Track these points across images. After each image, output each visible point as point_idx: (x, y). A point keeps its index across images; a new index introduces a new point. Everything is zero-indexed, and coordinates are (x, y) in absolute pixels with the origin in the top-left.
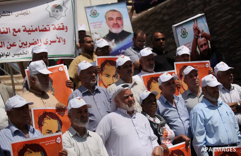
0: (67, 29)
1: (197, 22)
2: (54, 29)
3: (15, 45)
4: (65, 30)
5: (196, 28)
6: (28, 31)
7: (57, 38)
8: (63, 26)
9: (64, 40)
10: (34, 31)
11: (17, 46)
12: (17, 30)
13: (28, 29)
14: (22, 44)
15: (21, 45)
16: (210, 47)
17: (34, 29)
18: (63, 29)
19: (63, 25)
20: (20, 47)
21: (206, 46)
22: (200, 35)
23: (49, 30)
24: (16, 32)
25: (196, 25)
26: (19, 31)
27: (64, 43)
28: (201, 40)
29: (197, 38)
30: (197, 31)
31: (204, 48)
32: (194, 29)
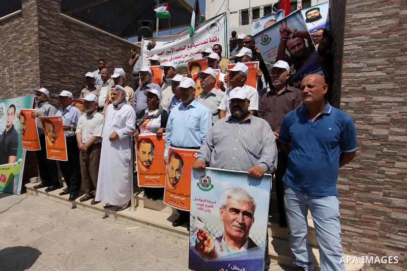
1: (286, 22)
5: (285, 30)
16: (307, 46)
25: (285, 26)
28: (293, 41)
29: (287, 41)
30: (286, 33)
31: (297, 49)
32: (280, 31)
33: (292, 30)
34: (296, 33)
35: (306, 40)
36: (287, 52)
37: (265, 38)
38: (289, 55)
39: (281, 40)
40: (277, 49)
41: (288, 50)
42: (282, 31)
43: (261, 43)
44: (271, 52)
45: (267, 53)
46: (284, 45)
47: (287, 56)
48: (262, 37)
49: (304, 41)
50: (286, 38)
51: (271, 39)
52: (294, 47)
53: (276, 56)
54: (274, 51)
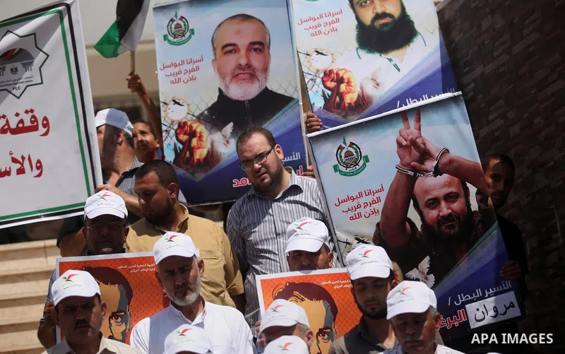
0: (46, 125)
1: (418, 120)
2: (4, 132)
4: (42, 130)
5: (413, 143)
8: (34, 119)
9: (39, 161)
18: (34, 128)
19: (33, 117)
21: (454, 202)
25: (416, 132)
27: (38, 172)
28: (433, 184)
29: (415, 178)
30: (415, 153)
31: (445, 209)
32: (399, 144)
33: (434, 146)
34: (445, 160)
35: (473, 190)
36: (413, 214)
37: (349, 154)
38: (418, 224)
39: (400, 172)
40: (383, 196)
41: (416, 206)
42: (404, 143)
43: (336, 168)
44: (361, 201)
45: (350, 204)
46: (405, 190)
47: (412, 224)
48: (341, 148)
49: (466, 190)
50: (414, 169)
51: (367, 159)
52: (434, 203)
53: (377, 218)
54: (374, 202)
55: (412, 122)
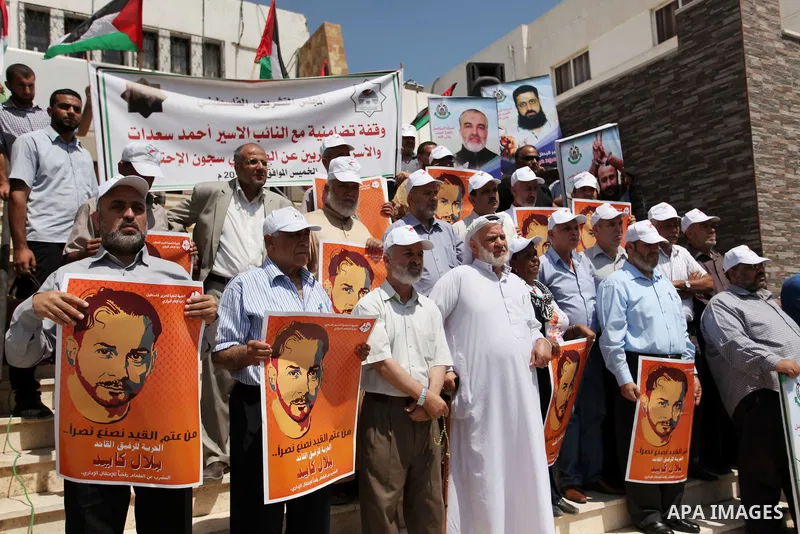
0: (383, 132)
1: (601, 137)
2: (361, 133)
3: (296, 158)
4: (381, 135)
5: (599, 148)
6: (316, 136)
7: (366, 149)
8: (377, 129)
9: (378, 151)
10: (327, 135)
11: (299, 159)
12: (298, 133)
13: (316, 132)
14: (307, 156)
15: (305, 158)
16: (620, 182)
17: (327, 133)
18: (378, 133)
19: (377, 127)
20: (304, 161)
21: (612, 179)
22: (605, 160)
23: (353, 134)
24: (298, 136)
25: (600, 143)
26: (303, 134)
27: (378, 156)
28: (605, 169)
29: (599, 166)
30: (599, 154)
31: (609, 183)
32: (594, 149)
33: (606, 151)
34: (610, 157)
42: (596, 148)
49: (617, 174)
52: (605, 179)
55: (599, 137)
